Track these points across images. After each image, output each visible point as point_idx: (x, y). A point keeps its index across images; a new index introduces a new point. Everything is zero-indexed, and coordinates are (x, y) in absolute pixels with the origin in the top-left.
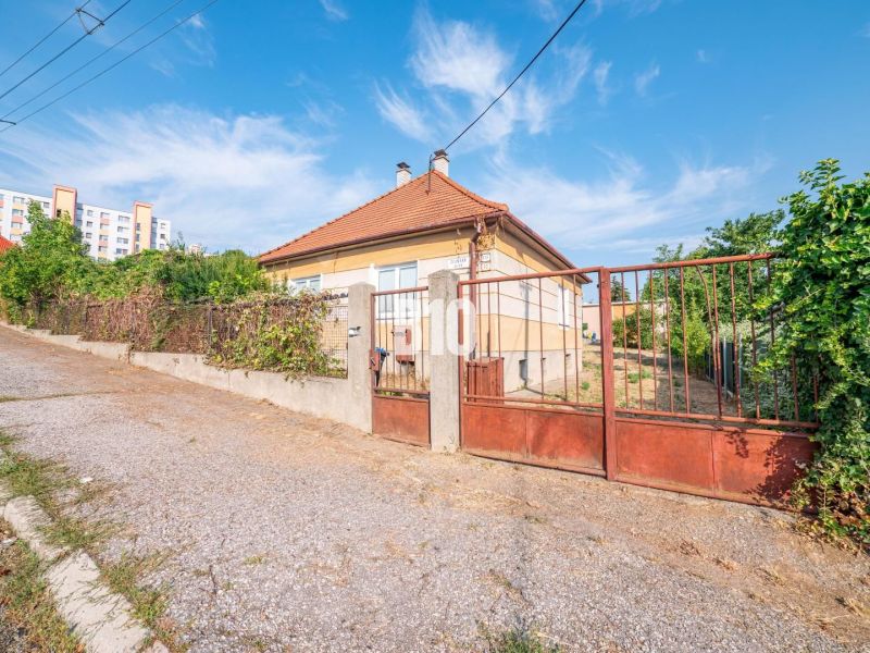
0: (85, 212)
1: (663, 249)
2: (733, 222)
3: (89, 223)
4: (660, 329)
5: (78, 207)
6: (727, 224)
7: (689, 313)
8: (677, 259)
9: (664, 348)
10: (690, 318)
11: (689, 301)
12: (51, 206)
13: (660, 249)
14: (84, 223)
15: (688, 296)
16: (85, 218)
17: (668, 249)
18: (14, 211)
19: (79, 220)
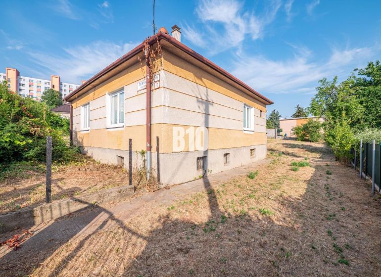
0: (63, 85)
1: (323, 81)
2: (374, 63)
3: (65, 90)
4: (322, 131)
5: (60, 84)
6: (370, 65)
7: (340, 121)
8: (333, 87)
9: (324, 141)
10: (341, 125)
11: (340, 114)
12: (50, 84)
13: (321, 81)
14: (63, 90)
15: (340, 110)
16: (63, 88)
17: (327, 81)
18: (37, 86)
19: (61, 89)
